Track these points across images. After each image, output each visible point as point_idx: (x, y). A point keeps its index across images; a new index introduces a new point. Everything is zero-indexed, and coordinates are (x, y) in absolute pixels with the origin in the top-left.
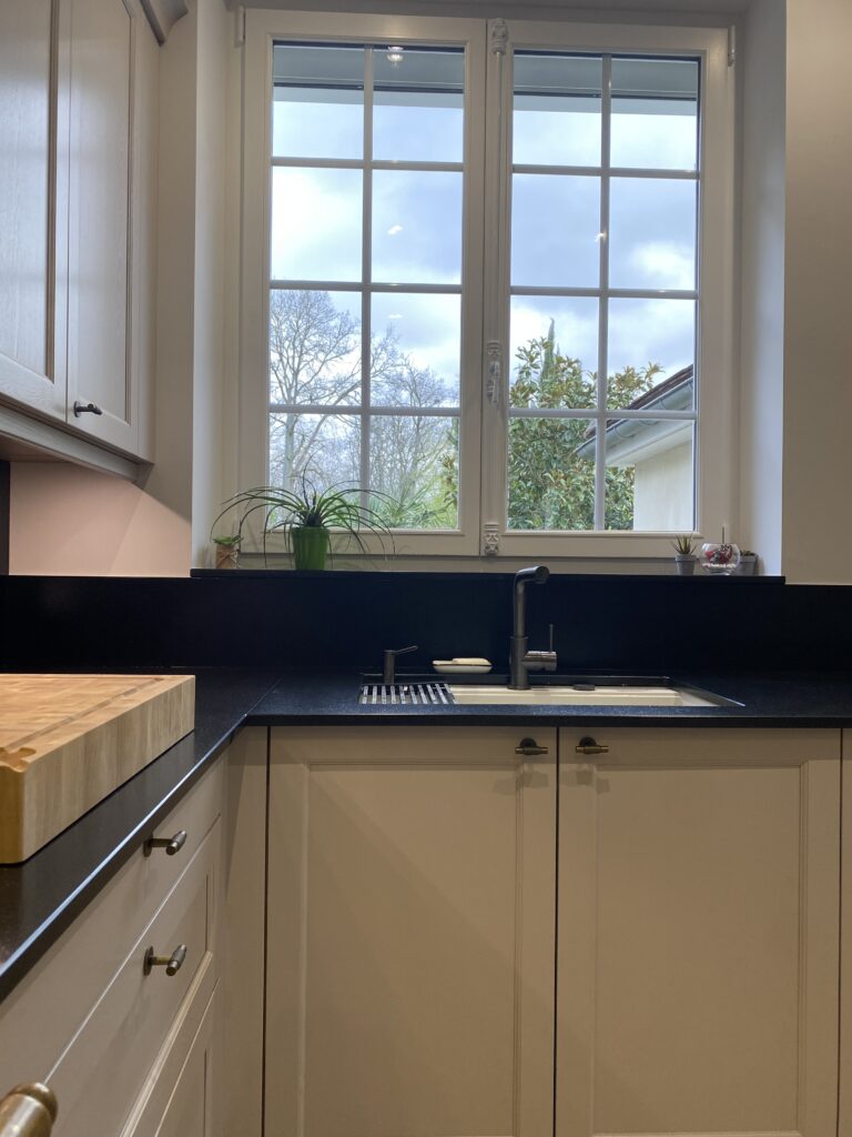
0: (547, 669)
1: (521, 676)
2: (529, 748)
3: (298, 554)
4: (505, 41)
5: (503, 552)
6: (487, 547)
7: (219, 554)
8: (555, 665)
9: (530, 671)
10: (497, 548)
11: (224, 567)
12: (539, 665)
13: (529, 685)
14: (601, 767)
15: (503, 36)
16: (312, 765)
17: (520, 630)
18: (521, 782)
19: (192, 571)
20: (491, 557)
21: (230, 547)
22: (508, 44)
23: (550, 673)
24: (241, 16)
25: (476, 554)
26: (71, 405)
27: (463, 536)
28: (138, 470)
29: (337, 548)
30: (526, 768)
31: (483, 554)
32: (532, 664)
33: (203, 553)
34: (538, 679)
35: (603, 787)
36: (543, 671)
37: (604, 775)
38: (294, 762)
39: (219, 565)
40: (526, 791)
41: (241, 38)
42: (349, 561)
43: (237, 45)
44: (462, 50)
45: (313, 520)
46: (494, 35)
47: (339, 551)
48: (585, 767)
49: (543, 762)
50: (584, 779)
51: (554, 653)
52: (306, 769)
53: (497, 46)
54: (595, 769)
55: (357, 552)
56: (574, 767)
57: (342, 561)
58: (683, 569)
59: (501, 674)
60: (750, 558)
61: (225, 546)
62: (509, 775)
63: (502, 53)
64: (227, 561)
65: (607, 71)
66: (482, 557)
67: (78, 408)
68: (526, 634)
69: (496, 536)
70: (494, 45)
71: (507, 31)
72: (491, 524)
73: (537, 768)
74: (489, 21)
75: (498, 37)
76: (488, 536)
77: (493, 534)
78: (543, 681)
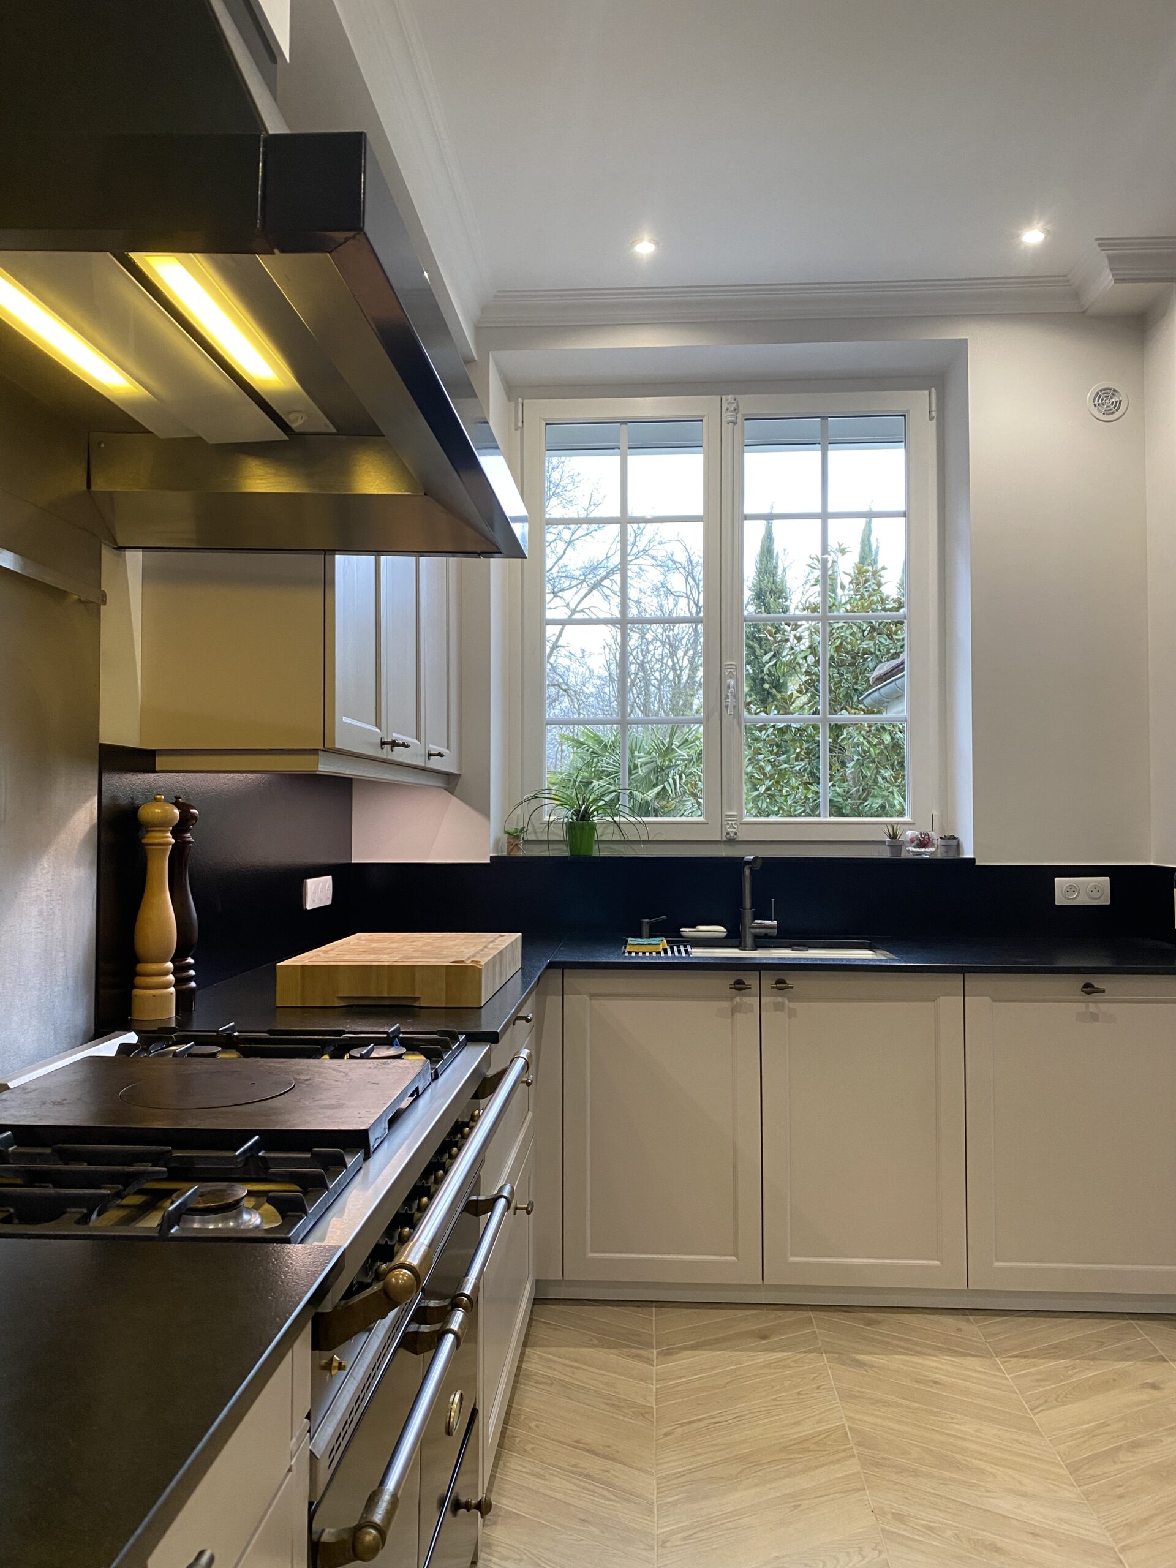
0: (769, 935)
1: (749, 940)
2: (739, 986)
3: (571, 842)
4: (737, 413)
5: (742, 837)
6: (728, 834)
7: (508, 843)
8: (776, 930)
9: (756, 937)
10: (736, 834)
11: (513, 854)
12: (763, 931)
13: (756, 947)
14: (790, 999)
15: (735, 410)
16: (592, 996)
17: (748, 903)
18: (735, 1010)
19: (492, 858)
20: (731, 841)
22: (739, 415)
23: (772, 937)
24: (520, 405)
25: (719, 839)
26: (429, 752)
28: (450, 781)
29: (605, 835)
30: (738, 999)
31: (724, 839)
32: (757, 930)
34: (762, 941)
35: (792, 1014)
36: (766, 936)
37: (792, 1005)
38: (579, 994)
39: (509, 853)
40: (738, 1015)
41: (520, 424)
42: (615, 846)
43: (516, 429)
44: (701, 421)
45: (583, 815)
46: (727, 409)
48: (780, 999)
49: (750, 995)
50: (779, 1007)
51: (775, 922)
52: (586, 997)
53: (730, 419)
54: (786, 1000)
55: (618, 838)
56: (771, 999)
57: (606, 846)
58: (892, 853)
59: (734, 938)
60: (952, 841)
61: (514, 837)
62: (727, 1004)
63: (735, 423)
64: (515, 848)
65: (824, 429)
66: (725, 841)
67: (430, 755)
68: (752, 907)
69: (735, 824)
70: (727, 417)
71: (738, 406)
72: (731, 813)
73: (746, 999)
74: (723, 397)
75: (732, 412)
76: (728, 824)
77: (733, 823)
78: (768, 945)
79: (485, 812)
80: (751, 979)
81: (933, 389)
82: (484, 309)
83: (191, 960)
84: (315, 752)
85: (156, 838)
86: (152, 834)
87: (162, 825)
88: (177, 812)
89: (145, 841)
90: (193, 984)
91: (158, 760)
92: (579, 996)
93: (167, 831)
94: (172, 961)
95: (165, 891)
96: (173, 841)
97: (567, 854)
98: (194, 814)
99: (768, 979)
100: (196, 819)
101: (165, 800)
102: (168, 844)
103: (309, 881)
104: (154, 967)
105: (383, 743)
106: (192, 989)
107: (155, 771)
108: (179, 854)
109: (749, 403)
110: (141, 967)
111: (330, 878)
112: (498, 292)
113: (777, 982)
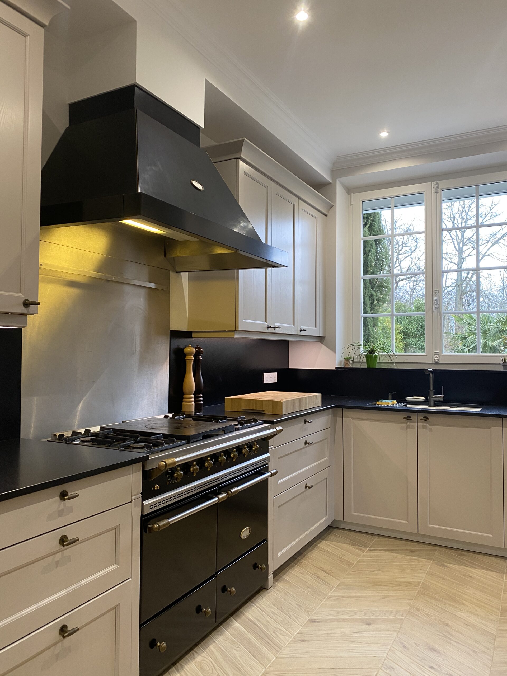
1: (432, 403)
2: (409, 418)
3: (368, 362)
5: (441, 361)
6: (435, 360)
7: (345, 362)
8: (443, 399)
9: (435, 401)
10: (438, 360)
12: (438, 399)
13: (435, 405)
15: (437, 187)
16: (354, 419)
17: (432, 388)
18: (408, 427)
19: (336, 368)
20: (437, 363)
22: (439, 189)
23: (442, 402)
24: (352, 196)
25: (431, 362)
26: (299, 329)
27: (427, 356)
28: (321, 339)
29: (383, 360)
30: (408, 423)
31: (434, 362)
32: (435, 399)
33: (341, 362)
34: (437, 403)
35: (430, 430)
36: (439, 401)
37: (430, 427)
38: (349, 418)
39: (345, 365)
40: (408, 429)
41: (352, 203)
42: (388, 364)
43: (351, 205)
44: (424, 193)
45: (372, 352)
46: (434, 187)
47: (384, 361)
48: (425, 424)
49: (413, 422)
50: (425, 427)
51: (443, 396)
52: (351, 419)
53: (435, 191)
54: (428, 425)
55: (390, 361)
56: (422, 424)
57: (385, 364)
58: (504, 369)
59: (426, 402)
61: (347, 360)
62: (404, 425)
63: (437, 193)
64: (347, 364)
65: (477, 191)
66: (434, 363)
67: (301, 330)
68: (434, 389)
69: (438, 356)
70: (434, 190)
71: (439, 185)
72: (436, 352)
73: (412, 424)
74: (433, 183)
75: (436, 188)
76: (435, 356)
77: (437, 355)
78: (441, 405)
79: (334, 349)
80: (414, 416)
82: (334, 164)
83: (201, 395)
84: (233, 331)
85: (189, 358)
86: (188, 356)
87: (190, 354)
88: (195, 350)
89: (185, 359)
90: (202, 402)
91: (194, 335)
92: (348, 418)
93: (192, 356)
94: (193, 394)
95: (191, 373)
96: (194, 359)
97: (366, 367)
98: (202, 351)
99: (421, 416)
100: (203, 352)
101: (191, 346)
102: (192, 359)
103: (265, 374)
104: (188, 396)
105: (268, 327)
106: (201, 404)
107: (192, 338)
108: (196, 362)
109: (443, 184)
110: (185, 396)
111: (276, 373)
112: (338, 157)
113: (424, 418)
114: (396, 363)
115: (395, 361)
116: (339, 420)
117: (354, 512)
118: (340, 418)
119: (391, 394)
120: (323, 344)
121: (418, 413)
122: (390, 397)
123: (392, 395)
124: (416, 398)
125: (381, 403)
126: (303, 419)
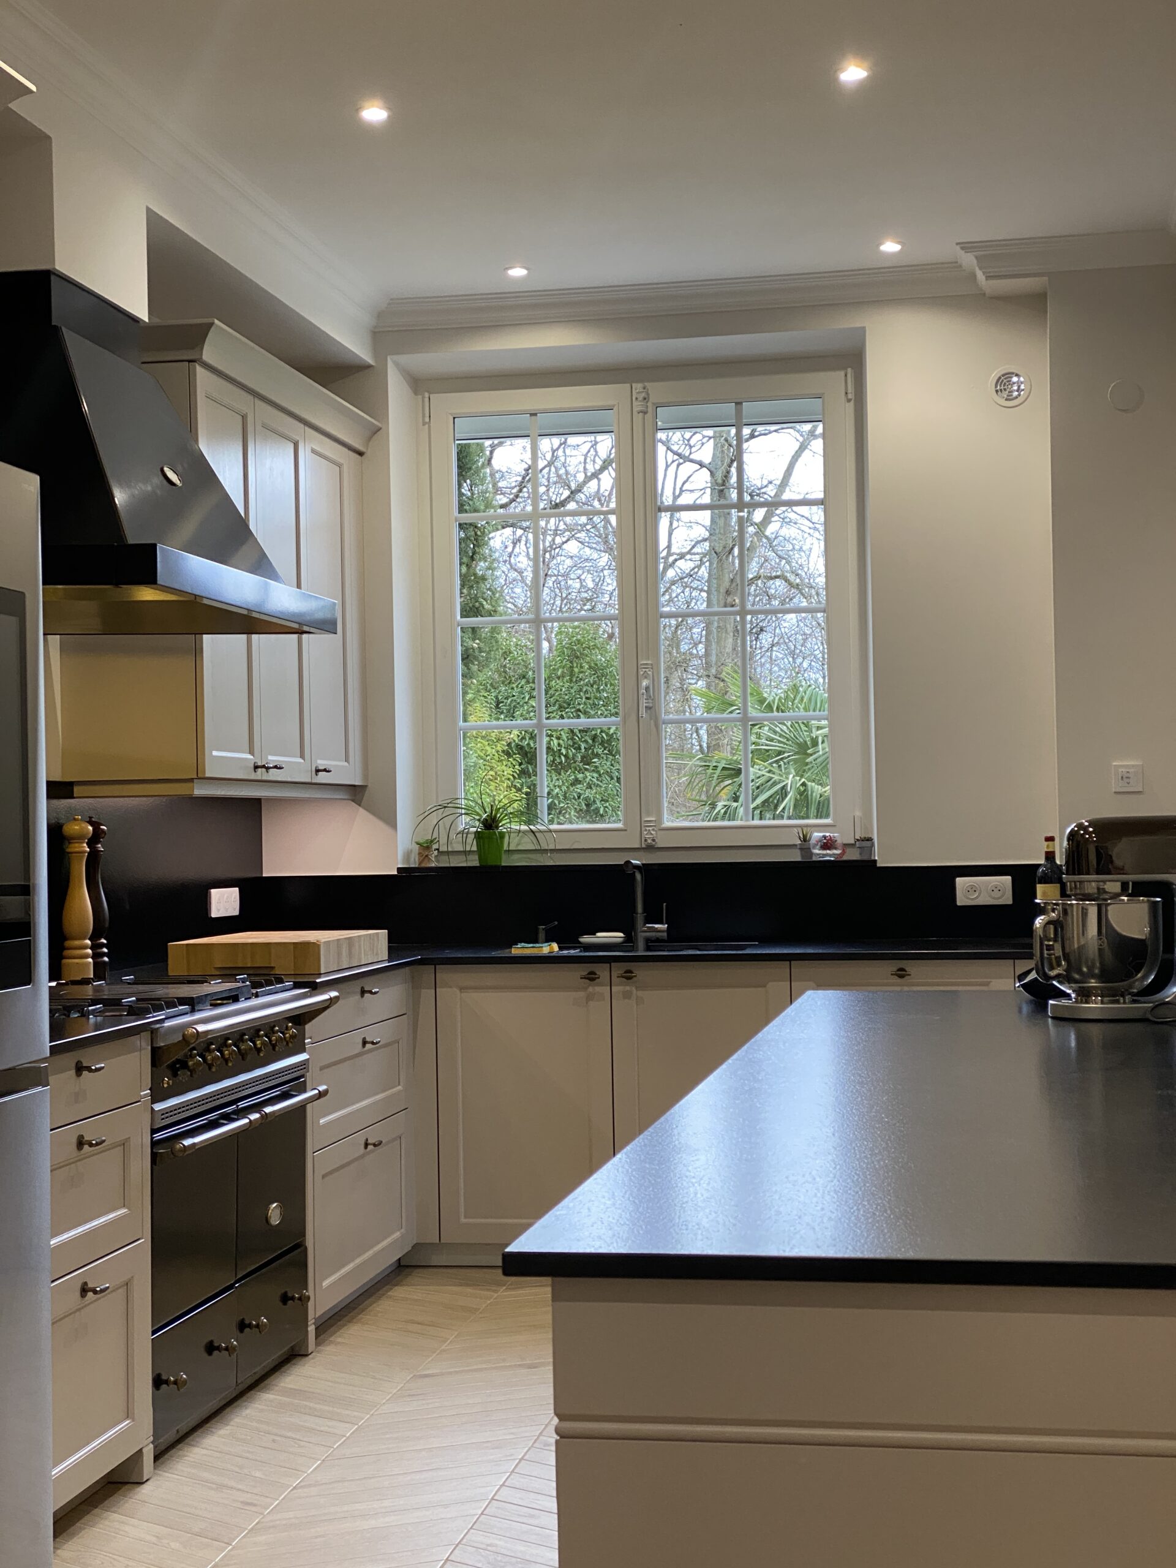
0: (660, 938)
1: (641, 944)
2: (591, 977)
3: (481, 852)
4: (647, 402)
5: (661, 843)
6: (646, 840)
7: (419, 854)
8: (665, 934)
9: (648, 940)
10: (654, 840)
11: (423, 865)
12: (653, 934)
13: (649, 949)
14: (637, 988)
15: (645, 399)
16: (462, 989)
17: (640, 908)
18: (590, 998)
19: (399, 869)
20: (650, 848)
21: (428, 848)
22: (649, 404)
23: (663, 941)
24: (427, 400)
25: (637, 846)
26: (314, 769)
27: (626, 830)
28: (355, 793)
29: (518, 845)
30: (591, 989)
31: (644, 846)
32: (648, 934)
33: (407, 855)
34: (651, 946)
35: (640, 1001)
36: (658, 940)
37: (640, 993)
38: (451, 987)
39: (420, 864)
40: (591, 1003)
41: (427, 420)
42: (530, 856)
43: (424, 424)
44: (612, 409)
45: (490, 824)
46: (637, 399)
47: (520, 848)
48: (628, 988)
49: (602, 985)
50: (627, 995)
51: (666, 926)
52: (458, 992)
53: (639, 409)
54: (634, 989)
55: (535, 847)
56: (621, 988)
57: (524, 856)
58: (802, 857)
59: (628, 944)
60: (867, 844)
61: (425, 847)
62: (582, 994)
63: (645, 413)
64: (426, 860)
65: (739, 412)
66: (643, 848)
67: (318, 771)
68: (645, 910)
69: (653, 830)
70: (638, 406)
71: (648, 394)
72: (649, 819)
73: (598, 989)
74: (634, 385)
75: (640, 401)
76: (646, 830)
77: (650, 829)
78: (662, 948)
79: (392, 822)
80: (602, 971)
81: (849, 370)
82: (380, 315)
83: (104, 941)
84: (191, 780)
85: (76, 848)
86: (72, 845)
87: (80, 838)
88: (90, 828)
89: (69, 850)
90: (106, 959)
91: (77, 790)
92: (449, 989)
93: (84, 843)
94: (89, 939)
95: (83, 887)
96: (88, 850)
97: (476, 863)
98: (103, 830)
99: (618, 969)
100: (105, 834)
101: (81, 820)
102: (85, 852)
103: (213, 891)
104: (77, 943)
105: (256, 767)
106: (105, 962)
107: (74, 798)
108: (93, 859)
109: (658, 390)
110: (68, 943)
111: (237, 889)
112: (391, 299)
113: (625, 973)
114: (552, 851)
115: (552, 847)
116: (427, 994)
117: (465, 1217)
118: (429, 991)
119: (543, 929)
120: (360, 805)
121: (612, 964)
122: (542, 935)
123: (547, 931)
124: (603, 937)
125: (520, 949)
126: (356, 986)
